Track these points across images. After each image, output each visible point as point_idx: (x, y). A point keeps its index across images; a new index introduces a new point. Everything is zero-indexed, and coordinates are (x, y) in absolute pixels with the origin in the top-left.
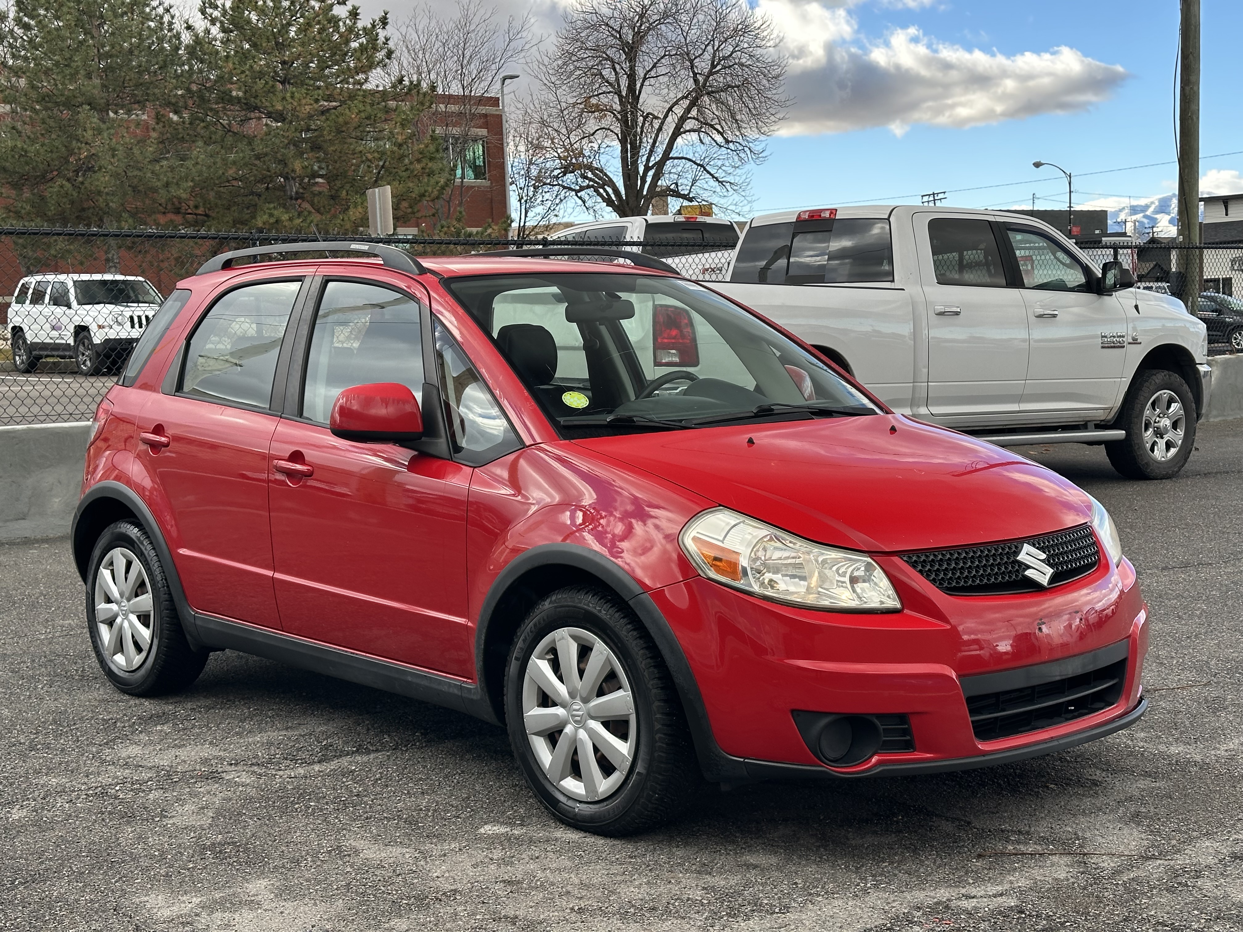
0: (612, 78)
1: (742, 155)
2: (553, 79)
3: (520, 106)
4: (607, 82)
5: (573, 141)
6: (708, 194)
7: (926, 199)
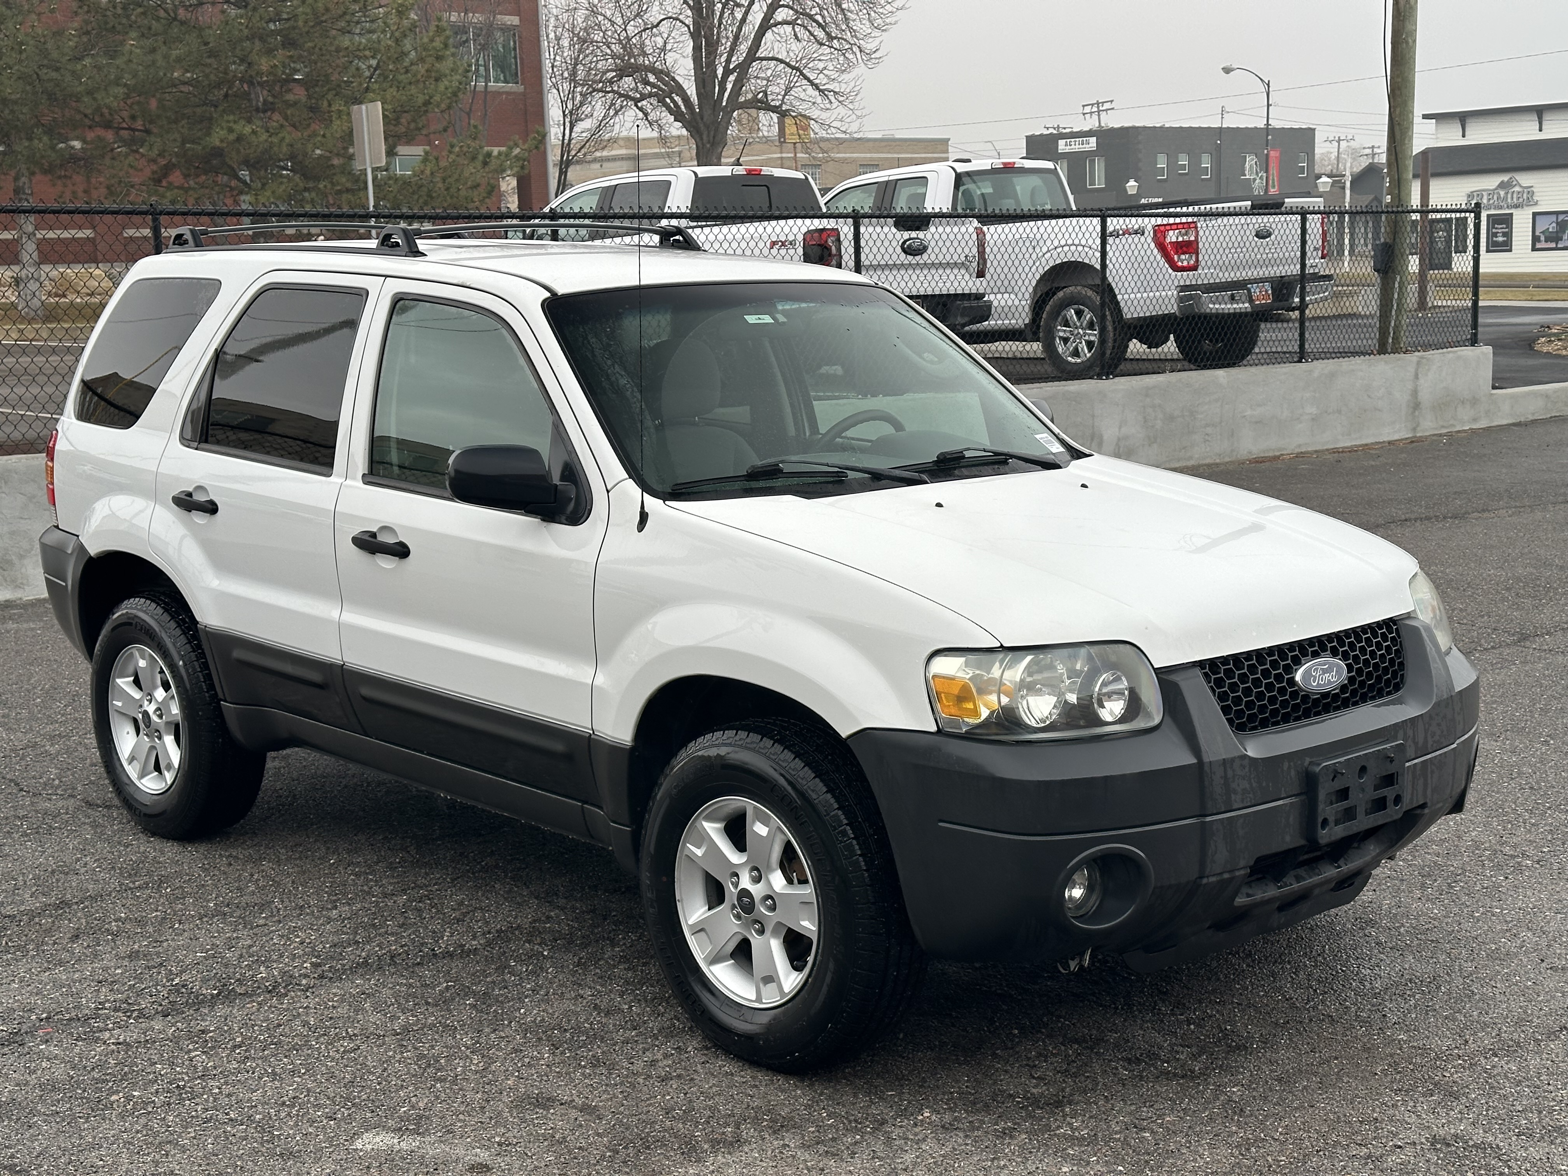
1: (851, 56)
5: (631, 35)
6: (805, 106)
7: (1088, 109)
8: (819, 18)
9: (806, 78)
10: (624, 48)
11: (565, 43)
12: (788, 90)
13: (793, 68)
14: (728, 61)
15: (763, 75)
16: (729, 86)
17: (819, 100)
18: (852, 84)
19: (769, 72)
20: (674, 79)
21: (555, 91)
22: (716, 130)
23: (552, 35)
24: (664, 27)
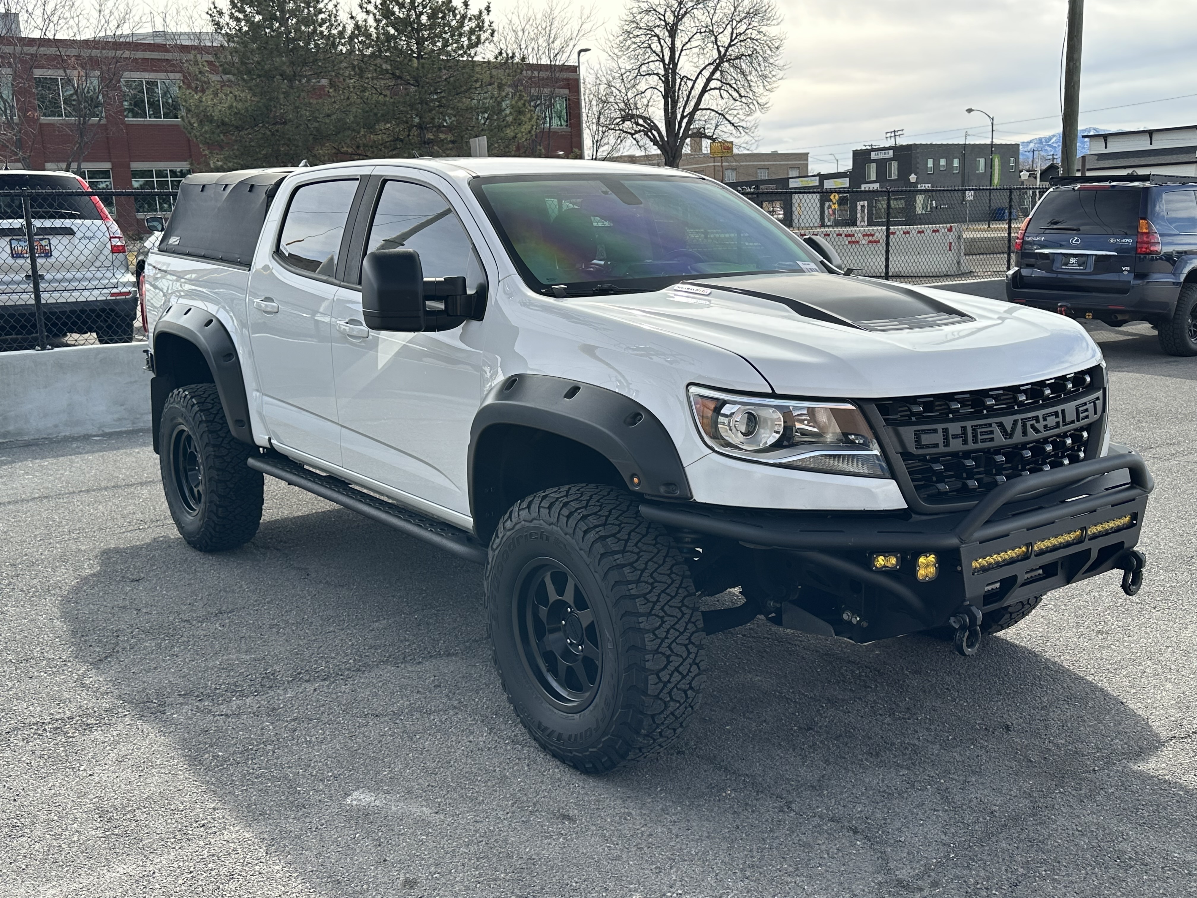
0: (658, 49)
1: (751, 106)
2: (616, 51)
3: (592, 72)
4: (655, 52)
5: (629, 97)
6: (726, 135)
7: (889, 135)
8: (734, 86)
9: (727, 120)
10: (626, 105)
11: (594, 103)
12: (717, 126)
13: (720, 114)
14: (683, 111)
15: (703, 119)
16: (684, 125)
17: (734, 131)
18: (753, 123)
19: (706, 117)
20: (652, 122)
21: (588, 130)
22: (676, 150)
23: (587, 99)
24: (648, 93)
